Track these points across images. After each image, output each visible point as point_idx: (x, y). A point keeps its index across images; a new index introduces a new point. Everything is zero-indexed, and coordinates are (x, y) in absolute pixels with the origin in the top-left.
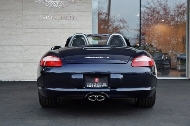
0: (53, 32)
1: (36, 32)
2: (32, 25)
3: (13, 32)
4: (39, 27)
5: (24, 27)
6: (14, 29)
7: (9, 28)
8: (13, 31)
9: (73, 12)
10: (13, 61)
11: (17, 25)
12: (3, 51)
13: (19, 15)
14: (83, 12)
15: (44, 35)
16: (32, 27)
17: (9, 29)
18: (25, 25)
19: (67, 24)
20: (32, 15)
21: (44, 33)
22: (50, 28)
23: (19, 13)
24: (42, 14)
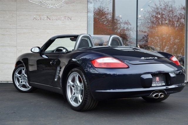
0: (48, 33)
1: (30, 33)
4: (33, 27)
5: (17, 28)
6: (7, 29)
7: (3, 28)
8: (7, 32)
9: (68, 12)
10: (7, 62)
11: (11, 26)
13: (13, 15)
14: (78, 12)
15: (38, 36)
16: (26, 28)
18: (19, 25)
19: (61, 25)
20: (27, 15)
21: (38, 33)
22: (45, 28)
23: (13, 13)
24: (37, 15)
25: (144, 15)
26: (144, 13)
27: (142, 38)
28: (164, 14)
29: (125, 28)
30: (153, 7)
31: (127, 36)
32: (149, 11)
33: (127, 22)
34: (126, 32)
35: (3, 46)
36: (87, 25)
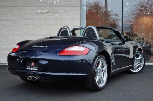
0: (48, 24)
1: (33, 24)
2: (31, 18)
3: (15, 24)
4: (36, 20)
5: (24, 20)
6: (16, 22)
9: (64, 7)
11: (18, 19)
12: (7, 40)
13: (20, 10)
14: (73, 7)
16: (31, 20)
17: (12, 21)
18: (25, 18)
19: (59, 17)
20: (31, 10)
21: (40, 25)
22: (46, 21)
23: (20, 8)
24: (39, 9)
25: (131, 8)
26: (131, 6)
27: (129, 27)
28: (147, 7)
29: (116, 19)
30: (138, 1)
31: (117, 25)
32: (135, 5)
33: (116, 14)
34: (116, 22)
35: (12, 35)
36: (80, 17)
